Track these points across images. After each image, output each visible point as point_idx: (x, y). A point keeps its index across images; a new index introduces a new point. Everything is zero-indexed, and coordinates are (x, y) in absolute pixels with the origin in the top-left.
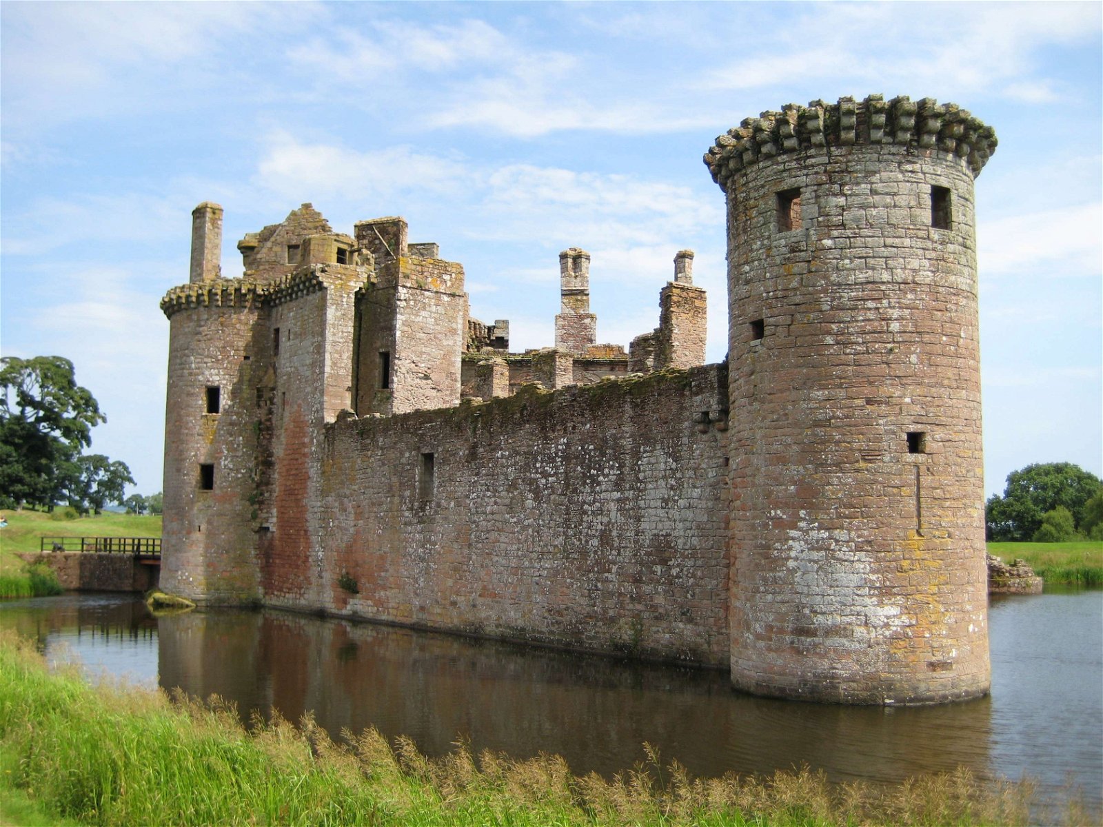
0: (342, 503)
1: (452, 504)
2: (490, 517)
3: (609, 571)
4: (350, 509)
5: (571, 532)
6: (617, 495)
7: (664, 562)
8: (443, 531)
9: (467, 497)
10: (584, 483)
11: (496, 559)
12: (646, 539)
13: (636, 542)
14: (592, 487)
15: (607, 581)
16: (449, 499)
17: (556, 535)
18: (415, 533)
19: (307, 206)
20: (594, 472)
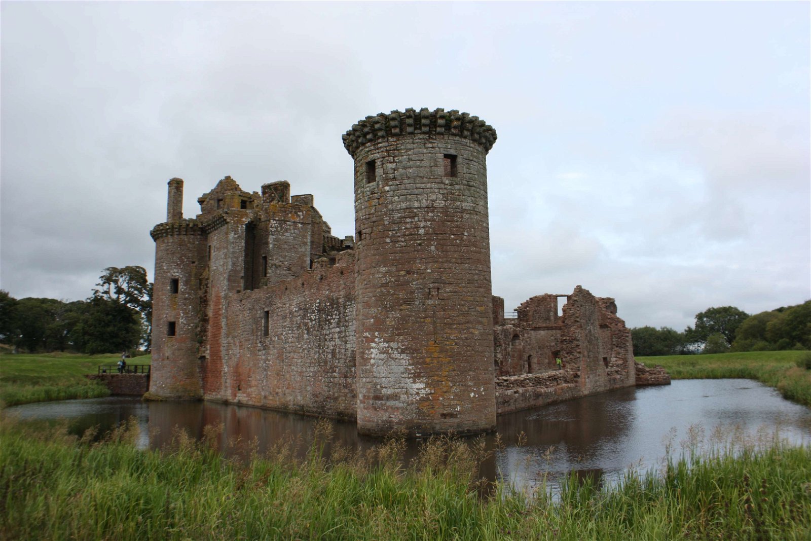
0: (234, 341)
1: (276, 338)
2: (291, 345)
3: (335, 372)
4: (238, 344)
5: (321, 351)
6: (338, 330)
8: (273, 352)
9: (282, 334)
10: (326, 324)
11: (293, 367)
12: (349, 353)
13: (345, 355)
14: (329, 326)
15: (335, 377)
16: (275, 336)
17: (315, 353)
18: (262, 355)
19: (228, 178)
20: (329, 317)
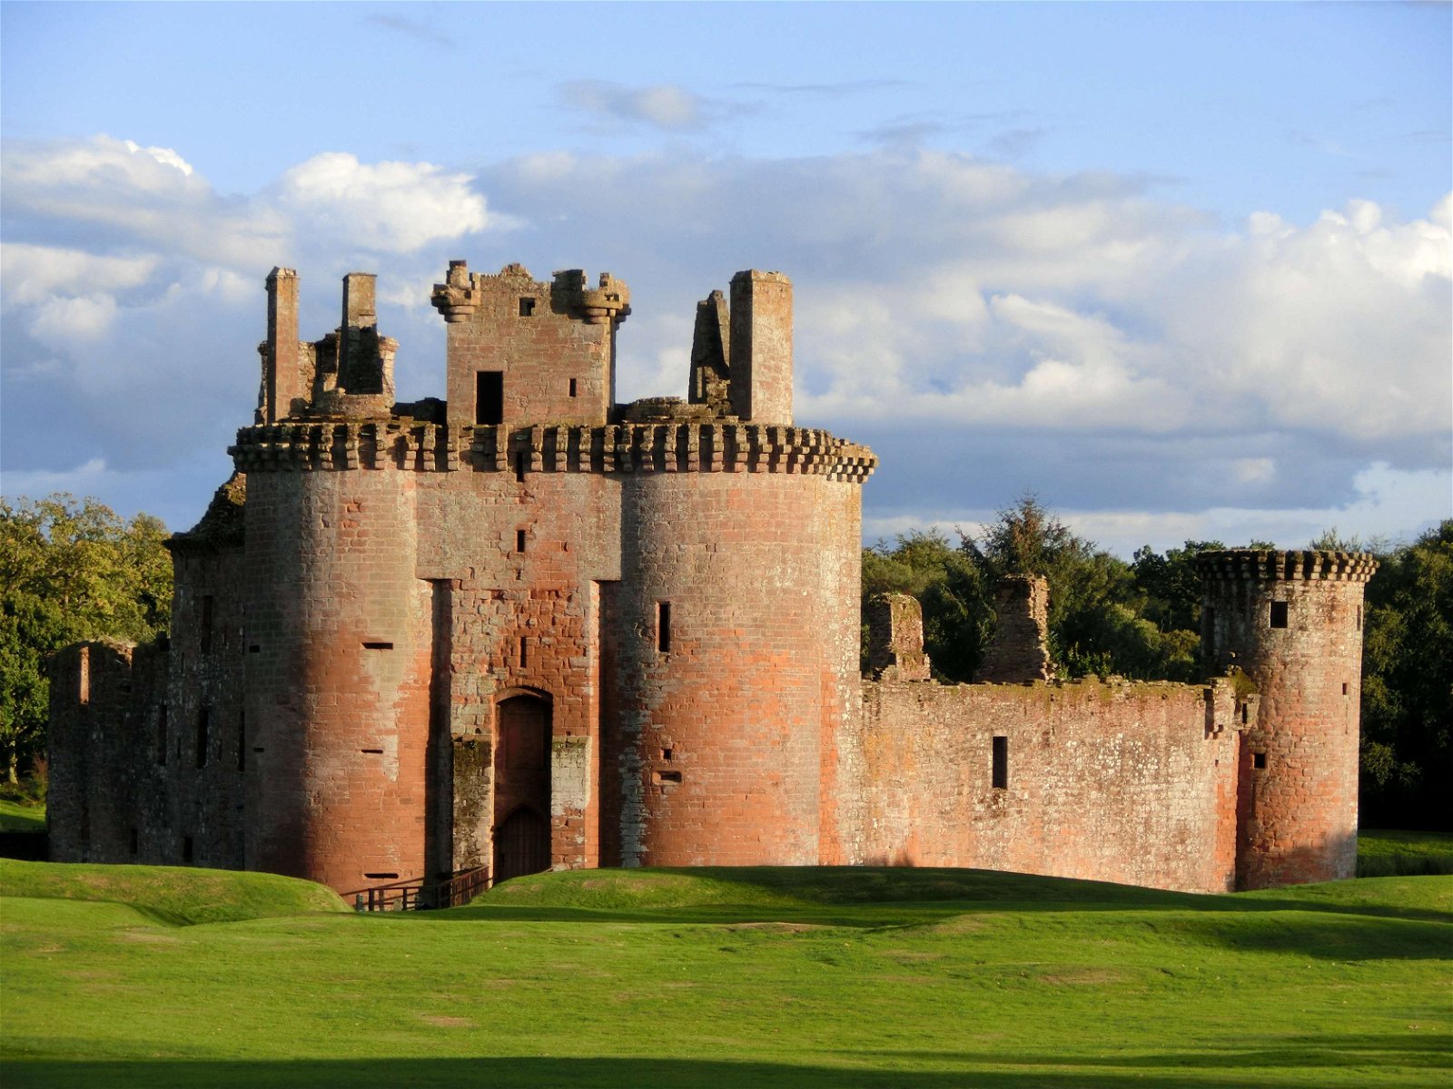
0: (893, 796)
1: (1026, 795)
2: (1062, 808)
3: (1150, 853)
4: (906, 803)
5: (1124, 821)
6: (1155, 787)
7: (1183, 842)
8: (1018, 823)
9: (1041, 787)
10: (1134, 777)
12: (1173, 823)
14: (1139, 780)
15: (1149, 862)
16: (1024, 789)
18: (986, 829)
20: (1140, 766)
